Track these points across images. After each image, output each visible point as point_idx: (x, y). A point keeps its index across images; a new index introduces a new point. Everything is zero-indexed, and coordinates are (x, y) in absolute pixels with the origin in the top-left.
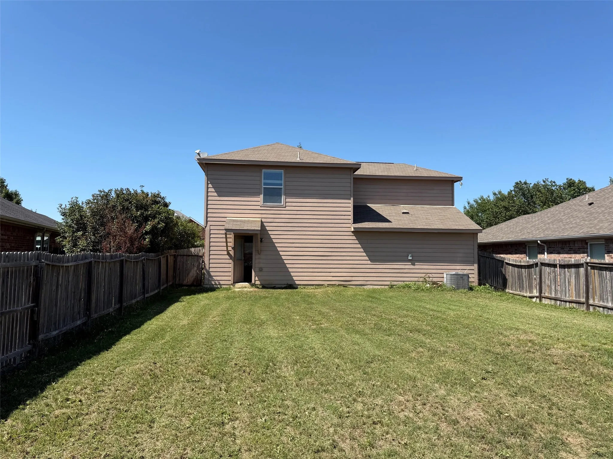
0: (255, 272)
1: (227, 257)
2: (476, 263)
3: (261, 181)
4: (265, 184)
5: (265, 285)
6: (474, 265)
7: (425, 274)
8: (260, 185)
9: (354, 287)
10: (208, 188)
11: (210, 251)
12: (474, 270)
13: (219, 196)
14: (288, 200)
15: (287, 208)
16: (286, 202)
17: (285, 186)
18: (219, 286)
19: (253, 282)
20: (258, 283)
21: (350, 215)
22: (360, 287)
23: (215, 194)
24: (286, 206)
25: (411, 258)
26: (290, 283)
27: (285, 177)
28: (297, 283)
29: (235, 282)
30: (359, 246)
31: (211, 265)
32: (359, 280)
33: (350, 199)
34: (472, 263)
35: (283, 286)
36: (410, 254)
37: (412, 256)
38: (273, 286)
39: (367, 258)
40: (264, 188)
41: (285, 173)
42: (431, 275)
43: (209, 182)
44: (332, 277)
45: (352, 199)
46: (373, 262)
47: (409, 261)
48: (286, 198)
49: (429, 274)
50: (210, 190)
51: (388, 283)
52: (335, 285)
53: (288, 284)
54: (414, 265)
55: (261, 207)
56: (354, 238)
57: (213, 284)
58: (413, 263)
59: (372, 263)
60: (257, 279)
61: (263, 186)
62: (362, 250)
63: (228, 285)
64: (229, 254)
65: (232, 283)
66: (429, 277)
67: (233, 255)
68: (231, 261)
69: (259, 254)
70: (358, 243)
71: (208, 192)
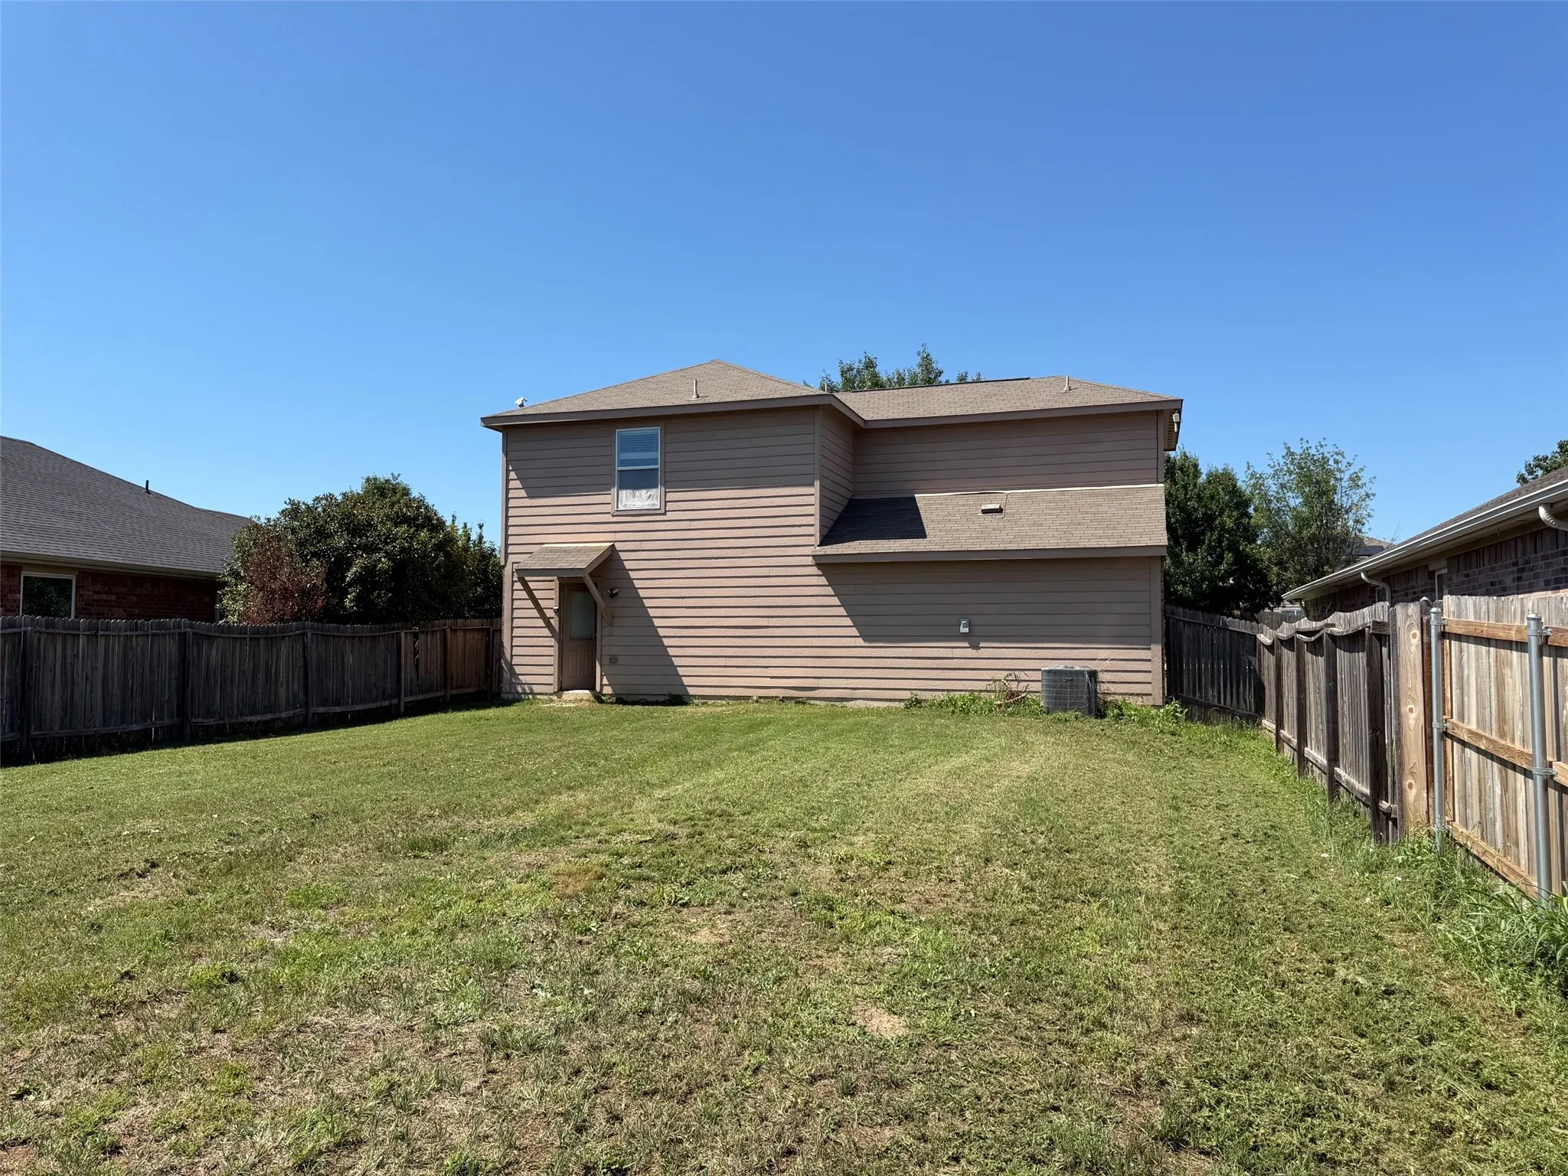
0: (601, 666)
1: (546, 632)
2: (1156, 643)
3: (612, 455)
4: (623, 463)
5: (623, 697)
6: (1152, 646)
7: (1006, 673)
8: (612, 465)
9: (823, 703)
10: (508, 481)
11: (513, 619)
12: (1150, 660)
13: (530, 497)
14: (671, 496)
15: (669, 516)
16: (666, 502)
17: (665, 463)
18: (530, 697)
19: (598, 688)
20: (608, 690)
21: (813, 525)
22: (837, 704)
23: (523, 493)
24: (666, 511)
25: (966, 630)
26: (675, 691)
27: (665, 443)
28: (692, 691)
29: (562, 689)
30: (836, 601)
31: (516, 651)
32: (834, 685)
33: (812, 485)
34: (1145, 643)
35: (662, 699)
36: (964, 619)
37: (970, 625)
38: (640, 697)
39: (854, 631)
40: (621, 471)
41: (664, 434)
42: (1022, 676)
43: (510, 468)
44: (771, 677)
45: (817, 483)
46: (869, 642)
47: (963, 637)
48: (666, 492)
49: (1017, 673)
50: (512, 484)
51: (907, 695)
52: (776, 697)
53: (670, 695)
54: (976, 647)
55: (613, 516)
56: (823, 580)
57: (518, 693)
58: (973, 640)
59: (867, 644)
60: (605, 681)
61: (618, 468)
62: (842, 611)
63: (546, 694)
64: (548, 625)
65: (556, 690)
66: (1019, 681)
67: (557, 629)
68: (552, 641)
69: (611, 625)
70: (833, 593)
71: (507, 490)
